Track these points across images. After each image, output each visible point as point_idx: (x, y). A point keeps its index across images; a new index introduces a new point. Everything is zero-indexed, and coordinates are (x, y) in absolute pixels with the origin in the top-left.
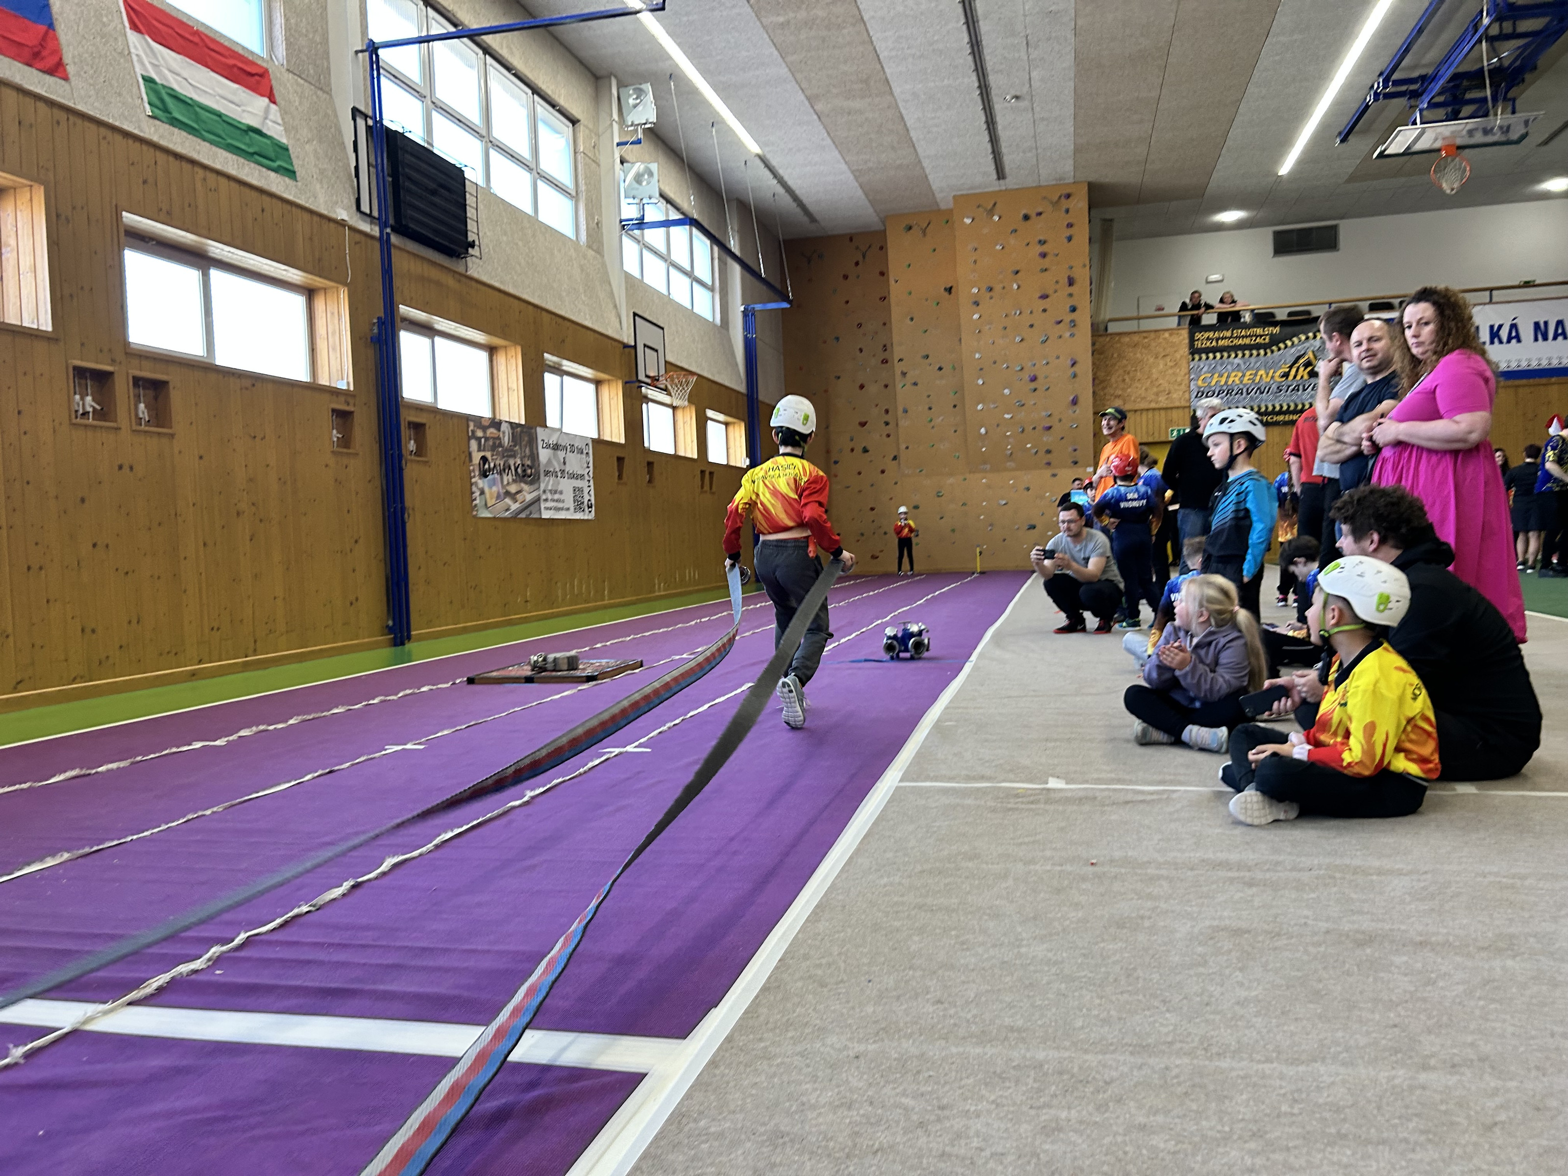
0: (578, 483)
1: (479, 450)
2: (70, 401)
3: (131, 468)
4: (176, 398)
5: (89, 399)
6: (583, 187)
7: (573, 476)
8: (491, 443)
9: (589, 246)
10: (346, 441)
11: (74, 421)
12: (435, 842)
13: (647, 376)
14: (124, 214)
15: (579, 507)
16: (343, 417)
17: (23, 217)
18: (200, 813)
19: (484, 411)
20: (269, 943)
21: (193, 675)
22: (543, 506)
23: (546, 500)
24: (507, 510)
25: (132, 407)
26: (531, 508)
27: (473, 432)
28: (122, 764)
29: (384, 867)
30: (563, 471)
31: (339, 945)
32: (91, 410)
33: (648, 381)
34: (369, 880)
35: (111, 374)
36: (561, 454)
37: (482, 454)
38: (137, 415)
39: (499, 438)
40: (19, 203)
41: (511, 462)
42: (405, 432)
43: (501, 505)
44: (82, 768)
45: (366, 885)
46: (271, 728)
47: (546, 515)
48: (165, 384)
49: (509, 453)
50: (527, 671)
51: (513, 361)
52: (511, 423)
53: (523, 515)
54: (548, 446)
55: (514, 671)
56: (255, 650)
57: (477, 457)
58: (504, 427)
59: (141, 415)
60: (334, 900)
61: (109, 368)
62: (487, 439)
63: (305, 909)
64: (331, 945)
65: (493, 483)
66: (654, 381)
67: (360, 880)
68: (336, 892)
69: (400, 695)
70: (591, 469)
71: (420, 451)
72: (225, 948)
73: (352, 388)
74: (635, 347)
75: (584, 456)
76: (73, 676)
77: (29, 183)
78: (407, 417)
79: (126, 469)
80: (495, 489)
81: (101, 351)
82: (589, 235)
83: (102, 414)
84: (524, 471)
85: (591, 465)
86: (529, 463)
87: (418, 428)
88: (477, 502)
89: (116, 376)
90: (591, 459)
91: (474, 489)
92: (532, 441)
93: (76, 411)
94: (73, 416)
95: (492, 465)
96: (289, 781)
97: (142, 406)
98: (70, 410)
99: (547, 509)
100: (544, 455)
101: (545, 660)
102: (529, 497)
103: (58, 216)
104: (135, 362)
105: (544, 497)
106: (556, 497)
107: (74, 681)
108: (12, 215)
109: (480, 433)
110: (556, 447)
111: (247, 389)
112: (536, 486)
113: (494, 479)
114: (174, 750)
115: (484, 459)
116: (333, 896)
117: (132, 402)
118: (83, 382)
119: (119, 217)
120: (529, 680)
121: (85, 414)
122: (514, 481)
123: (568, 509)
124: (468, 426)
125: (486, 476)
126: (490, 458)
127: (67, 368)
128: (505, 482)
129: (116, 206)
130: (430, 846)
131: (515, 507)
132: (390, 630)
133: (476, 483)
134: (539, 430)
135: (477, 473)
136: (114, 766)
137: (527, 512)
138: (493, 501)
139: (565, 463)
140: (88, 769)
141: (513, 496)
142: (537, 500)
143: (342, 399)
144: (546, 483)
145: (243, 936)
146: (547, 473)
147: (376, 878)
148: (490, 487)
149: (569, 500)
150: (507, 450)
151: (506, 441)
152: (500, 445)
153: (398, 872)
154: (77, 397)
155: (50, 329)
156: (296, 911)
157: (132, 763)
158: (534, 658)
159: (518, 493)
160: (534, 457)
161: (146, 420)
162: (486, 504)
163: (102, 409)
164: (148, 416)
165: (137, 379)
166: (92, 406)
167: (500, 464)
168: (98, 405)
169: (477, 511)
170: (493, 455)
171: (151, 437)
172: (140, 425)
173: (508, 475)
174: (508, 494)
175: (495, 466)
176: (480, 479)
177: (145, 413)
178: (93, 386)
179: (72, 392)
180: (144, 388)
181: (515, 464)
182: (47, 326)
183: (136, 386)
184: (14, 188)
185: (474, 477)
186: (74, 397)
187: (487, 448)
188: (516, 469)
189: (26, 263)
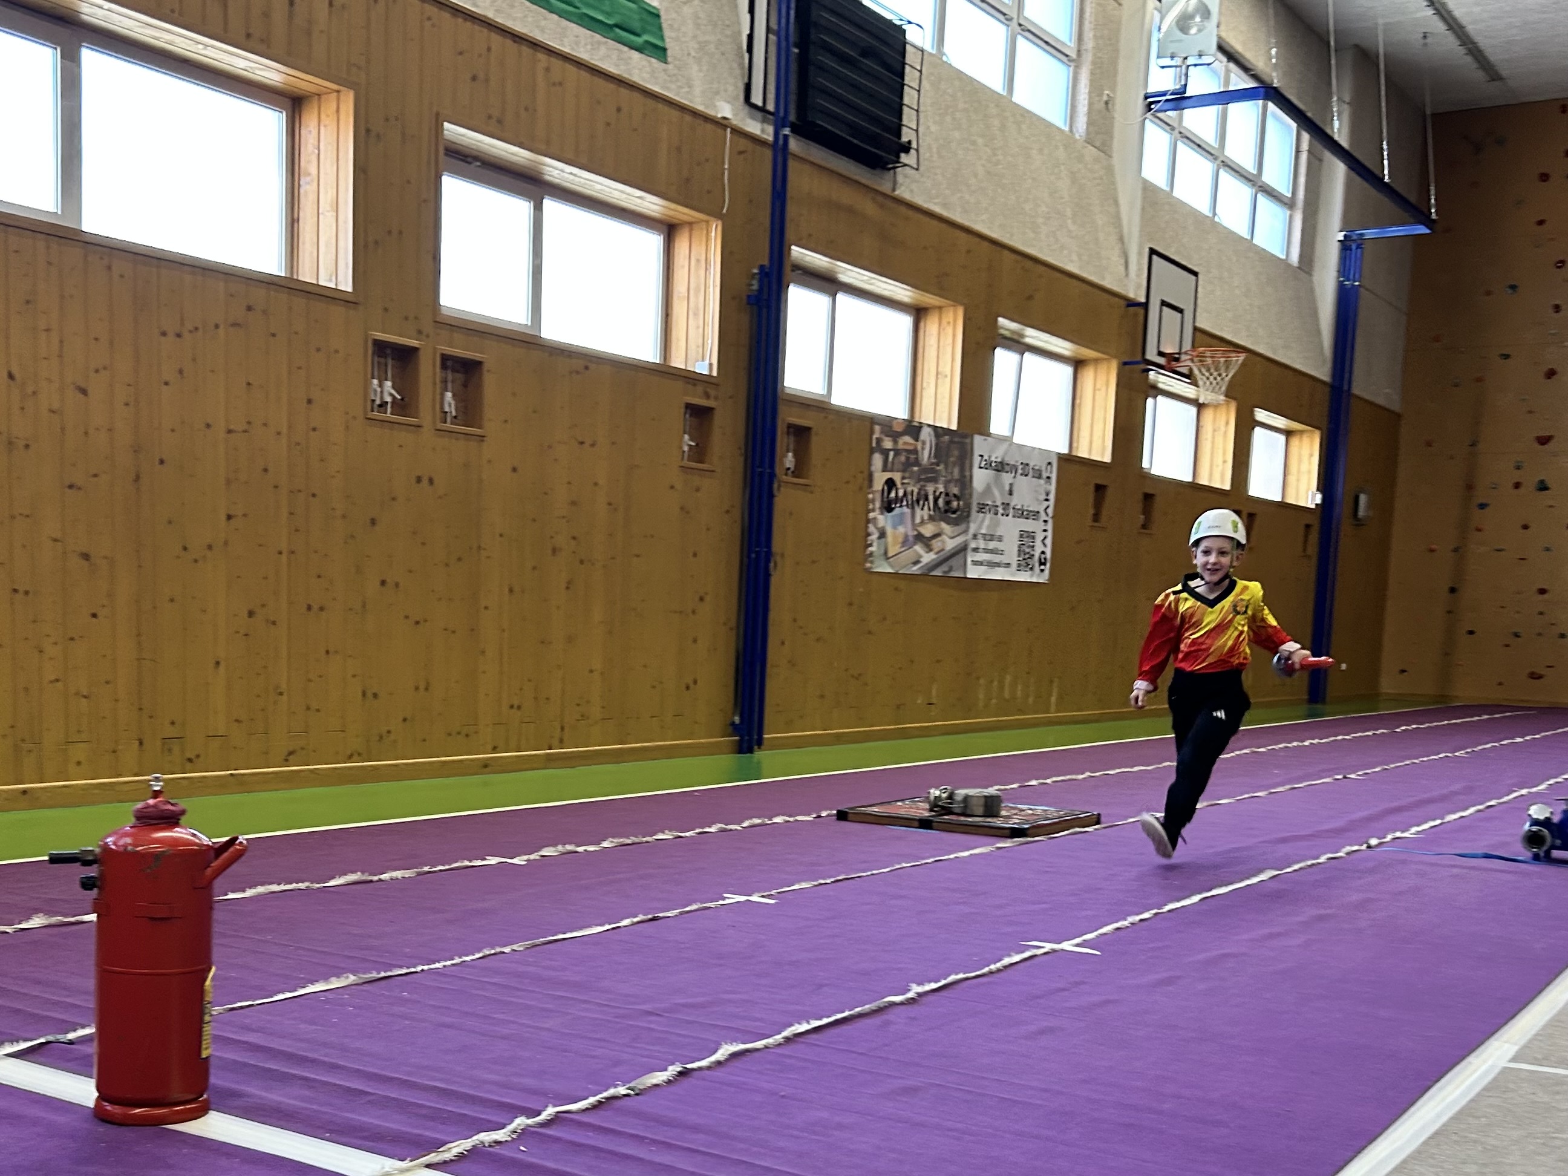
0: (1029, 525)
1: (885, 469)
2: (367, 386)
3: (431, 481)
4: (490, 384)
5: (389, 384)
6: (1089, 44)
7: (1023, 514)
8: (903, 458)
9: (1089, 141)
10: (699, 453)
11: (371, 415)
12: (786, 1033)
13: (1161, 354)
14: (446, 124)
15: (1025, 563)
16: (699, 415)
18: (498, 950)
19: (898, 411)
20: (580, 1124)
21: (485, 765)
22: (969, 560)
23: (976, 550)
24: (919, 561)
25: (438, 397)
26: (953, 562)
27: (879, 441)
28: (407, 873)
29: (721, 1054)
30: (1006, 505)
31: (663, 1143)
32: (388, 399)
33: (1162, 361)
34: (700, 1069)
35: (416, 351)
36: (1007, 478)
37: (888, 475)
38: (442, 407)
39: (915, 451)
40: (323, 116)
41: (930, 489)
42: (782, 440)
43: (909, 556)
44: (363, 872)
45: (695, 1074)
46: (581, 849)
47: (973, 573)
48: (478, 365)
49: (929, 475)
50: (922, 810)
51: (950, 330)
52: (935, 428)
53: (938, 572)
54: (988, 466)
55: (903, 809)
56: (561, 741)
57: (879, 481)
58: (926, 434)
59: (447, 409)
60: (656, 1085)
61: (414, 343)
62: (898, 452)
63: (622, 1090)
64: (654, 1142)
65: (900, 520)
66: (1171, 363)
67: (689, 1066)
68: (660, 1077)
69: (745, 824)
70: (1052, 503)
71: (799, 470)
72: (530, 1121)
73: (715, 373)
74: (1145, 306)
75: (1042, 482)
76: (349, 752)
77: (337, 88)
78: (787, 416)
79: (425, 481)
80: (901, 530)
81: (407, 320)
82: (1090, 123)
83: (403, 406)
84: (948, 503)
85: (1052, 497)
86: (955, 490)
87: (801, 433)
88: (874, 548)
89: (422, 353)
90: (1053, 487)
91: (871, 528)
92: (965, 456)
93: (373, 401)
94: (369, 408)
95: (901, 493)
96: (602, 925)
97: (449, 395)
98: (366, 400)
99: (976, 563)
100: (980, 478)
101: (951, 796)
102: (950, 544)
103: (368, 131)
104: (445, 334)
105: (973, 545)
106: (992, 545)
107: (350, 758)
108: (315, 132)
109: (888, 444)
110: (1001, 467)
111: (578, 372)
112: (963, 527)
113: (902, 514)
114: (467, 863)
115: (890, 484)
116: (655, 1081)
117: (438, 391)
118: (382, 360)
119: (439, 128)
120: (925, 824)
121: (383, 405)
122: (931, 518)
123: (1008, 565)
124: (872, 432)
125: (890, 509)
126: (899, 485)
127: (366, 342)
128: (918, 520)
129: (437, 114)
130: (779, 1038)
131: (928, 558)
132: (735, 729)
133: (875, 519)
134: (978, 439)
135: (878, 504)
136: (398, 874)
137: (945, 567)
138: (897, 549)
139: (1011, 493)
140: (371, 875)
141: (926, 542)
142: (962, 549)
143: (700, 389)
144: (980, 523)
145: (550, 1111)
146: (982, 508)
147: (709, 1068)
148: (895, 527)
149: (1010, 549)
150: (925, 470)
151: (925, 456)
152: (917, 463)
153: (737, 1063)
154: (375, 382)
155: (350, 289)
156: (611, 1092)
157: (419, 874)
158: (935, 792)
159: (936, 536)
160: (965, 482)
161: (454, 414)
162: (886, 553)
163: (402, 399)
164: (456, 410)
165: (445, 359)
166: (391, 395)
167: (912, 491)
168: (398, 393)
169: (872, 562)
170: (903, 478)
171: (457, 439)
172: (445, 422)
173: (922, 509)
174: (919, 538)
175: (905, 494)
176: (882, 513)
177: (453, 406)
178: (393, 366)
179: (369, 376)
180: (454, 371)
181: (935, 492)
182: (346, 285)
183: (444, 366)
184: (319, 95)
185: (873, 510)
186: (371, 383)
187: (896, 467)
188: (936, 500)
189: (327, 198)
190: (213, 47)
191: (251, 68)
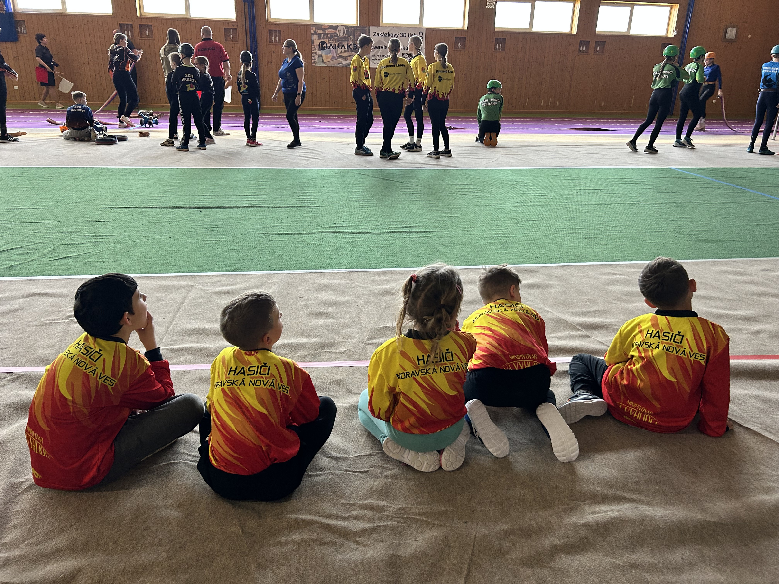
1: (319, 38)
4: (154, 29)
8: (329, 35)
24: (341, 63)
27: (315, 31)
37: (321, 40)
39: (335, 33)
41: (345, 44)
43: (335, 62)
49: (343, 39)
52: (346, 26)
54: (379, 35)
57: (317, 42)
58: (340, 28)
61: (131, 23)
62: (326, 34)
65: (330, 52)
71: (279, 41)
73: (235, 20)
80: (330, 55)
88: (317, 60)
91: (315, 55)
95: (329, 45)
104: (140, 21)
109: (320, 32)
110: (387, 35)
115: (323, 43)
122: (345, 51)
124: (311, 29)
125: (323, 49)
126: (327, 43)
128: (339, 52)
131: (346, 62)
133: (316, 53)
134: (373, 27)
135: (317, 48)
138: (329, 60)
141: (345, 58)
143: (230, 24)
144: (376, 52)
148: (327, 54)
150: (341, 38)
151: (341, 34)
152: (337, 36)
155: (112, 14)
162: (323, 61)
167: (335, 45)
169: (316, 64)
170: (329, 41)
173: (341, 49)
174: (340, 57)
175: (331, 45)
176: (319, 50)
180: (148, 27)
181: (347, 44)
185: (315, 50)
187: (325, 38)
188: (348, 46)
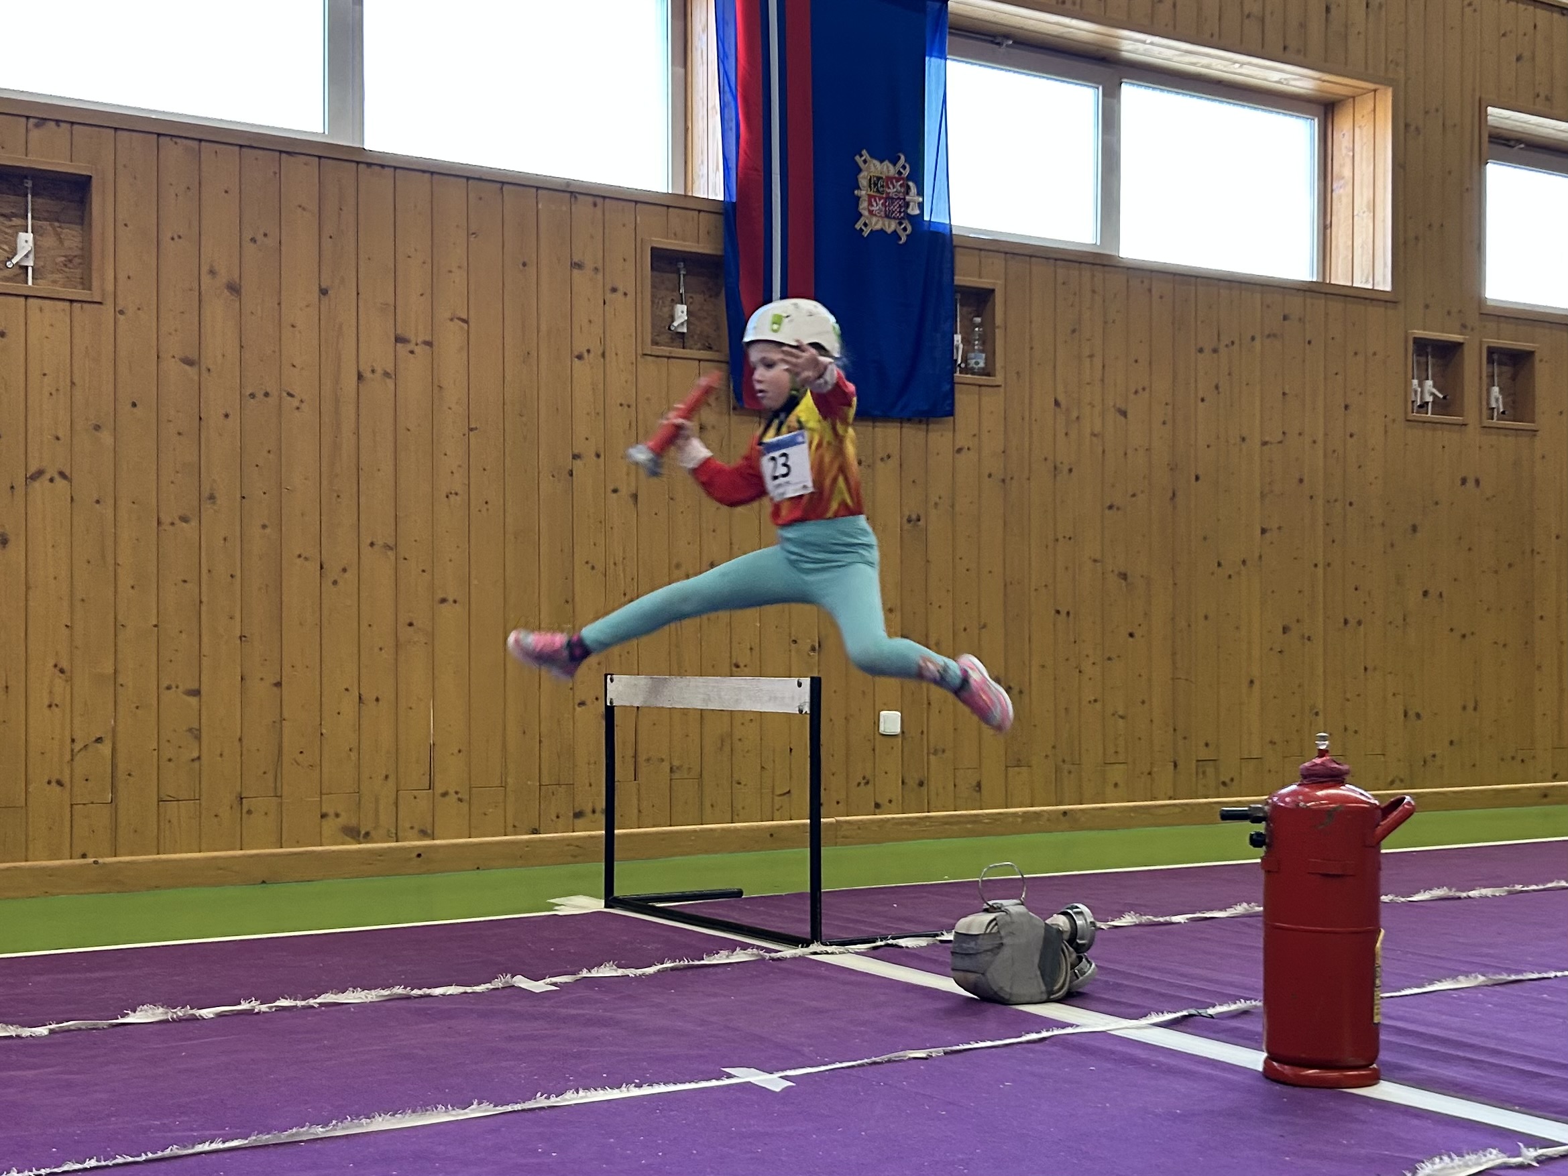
2: (1407, 384)
3: (1477, 482)
4: (1543, 375)
5: (1429, 383)
11: (1411, 416)
14: (1489, 109)
17: (1363, 135)
21: (1545, 795)
25: (1484, 392)
32: (1429, 399)
35: (1459, 345)
38: (1488, 403)
40: (1358, 117)
48: (1529, 355)
59: (1493, 405)
61: (1456, 338)
77: (1371, 86)
79: (1471, 483)
81: (1449, 313)
83: (1444, 405)
89: (1466, 348)
93: (1414, 402)
94: (1410, 409)
97: (1496, 389)
98: (1406, 401)
103: (1407, 126)
104: (1491, 326)
108: (1348, 136)
117: (1484, 388)
118: (1423, 359)
119: (1482, 115)
121: (1424, 405)
127: (1406, 341)
129: (1480, 100)
154: (1415, 382)
155: (1388, 288)
161: (1501, 410)
163: (1445, 398)
164: (1505, 404)
165: (1491, 351)
166: (1432, 394)
168: (1440, 391)
171: (1506, 435)
172: (1492, 419)
177: (1501, 400)
178: (1433, 365)
179: (1410, 376)
180: (1500, 364)
182: (1384, 284)
183: (1490, 361)
184: (1354, 98)
186: (1411, 384)
189: (1363, 197)
190: (1249, 64)
191: (1285, 79)
